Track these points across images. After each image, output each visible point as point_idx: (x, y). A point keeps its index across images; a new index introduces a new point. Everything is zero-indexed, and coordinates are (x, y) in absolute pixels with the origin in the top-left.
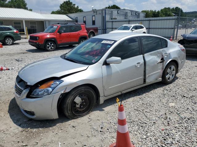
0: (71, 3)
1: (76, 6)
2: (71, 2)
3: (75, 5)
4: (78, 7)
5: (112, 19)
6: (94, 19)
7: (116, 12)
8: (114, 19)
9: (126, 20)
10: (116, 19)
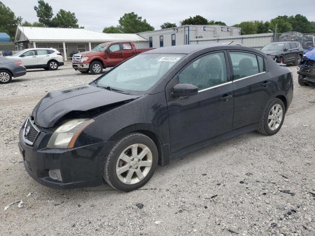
0: (136, 16)
1: (142, 20)
2: (135, 14)
3: (141, 18)
4: (145, 20)
5: (197, 38)
6: (173, 39)
7: (202, 28)
8: (199, 37)
9: (214, 38)
10: (202, 37)
